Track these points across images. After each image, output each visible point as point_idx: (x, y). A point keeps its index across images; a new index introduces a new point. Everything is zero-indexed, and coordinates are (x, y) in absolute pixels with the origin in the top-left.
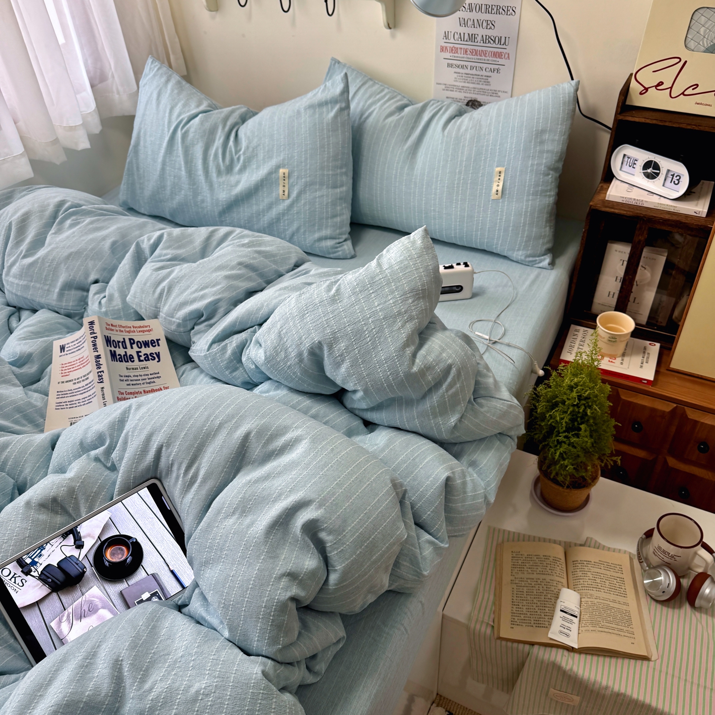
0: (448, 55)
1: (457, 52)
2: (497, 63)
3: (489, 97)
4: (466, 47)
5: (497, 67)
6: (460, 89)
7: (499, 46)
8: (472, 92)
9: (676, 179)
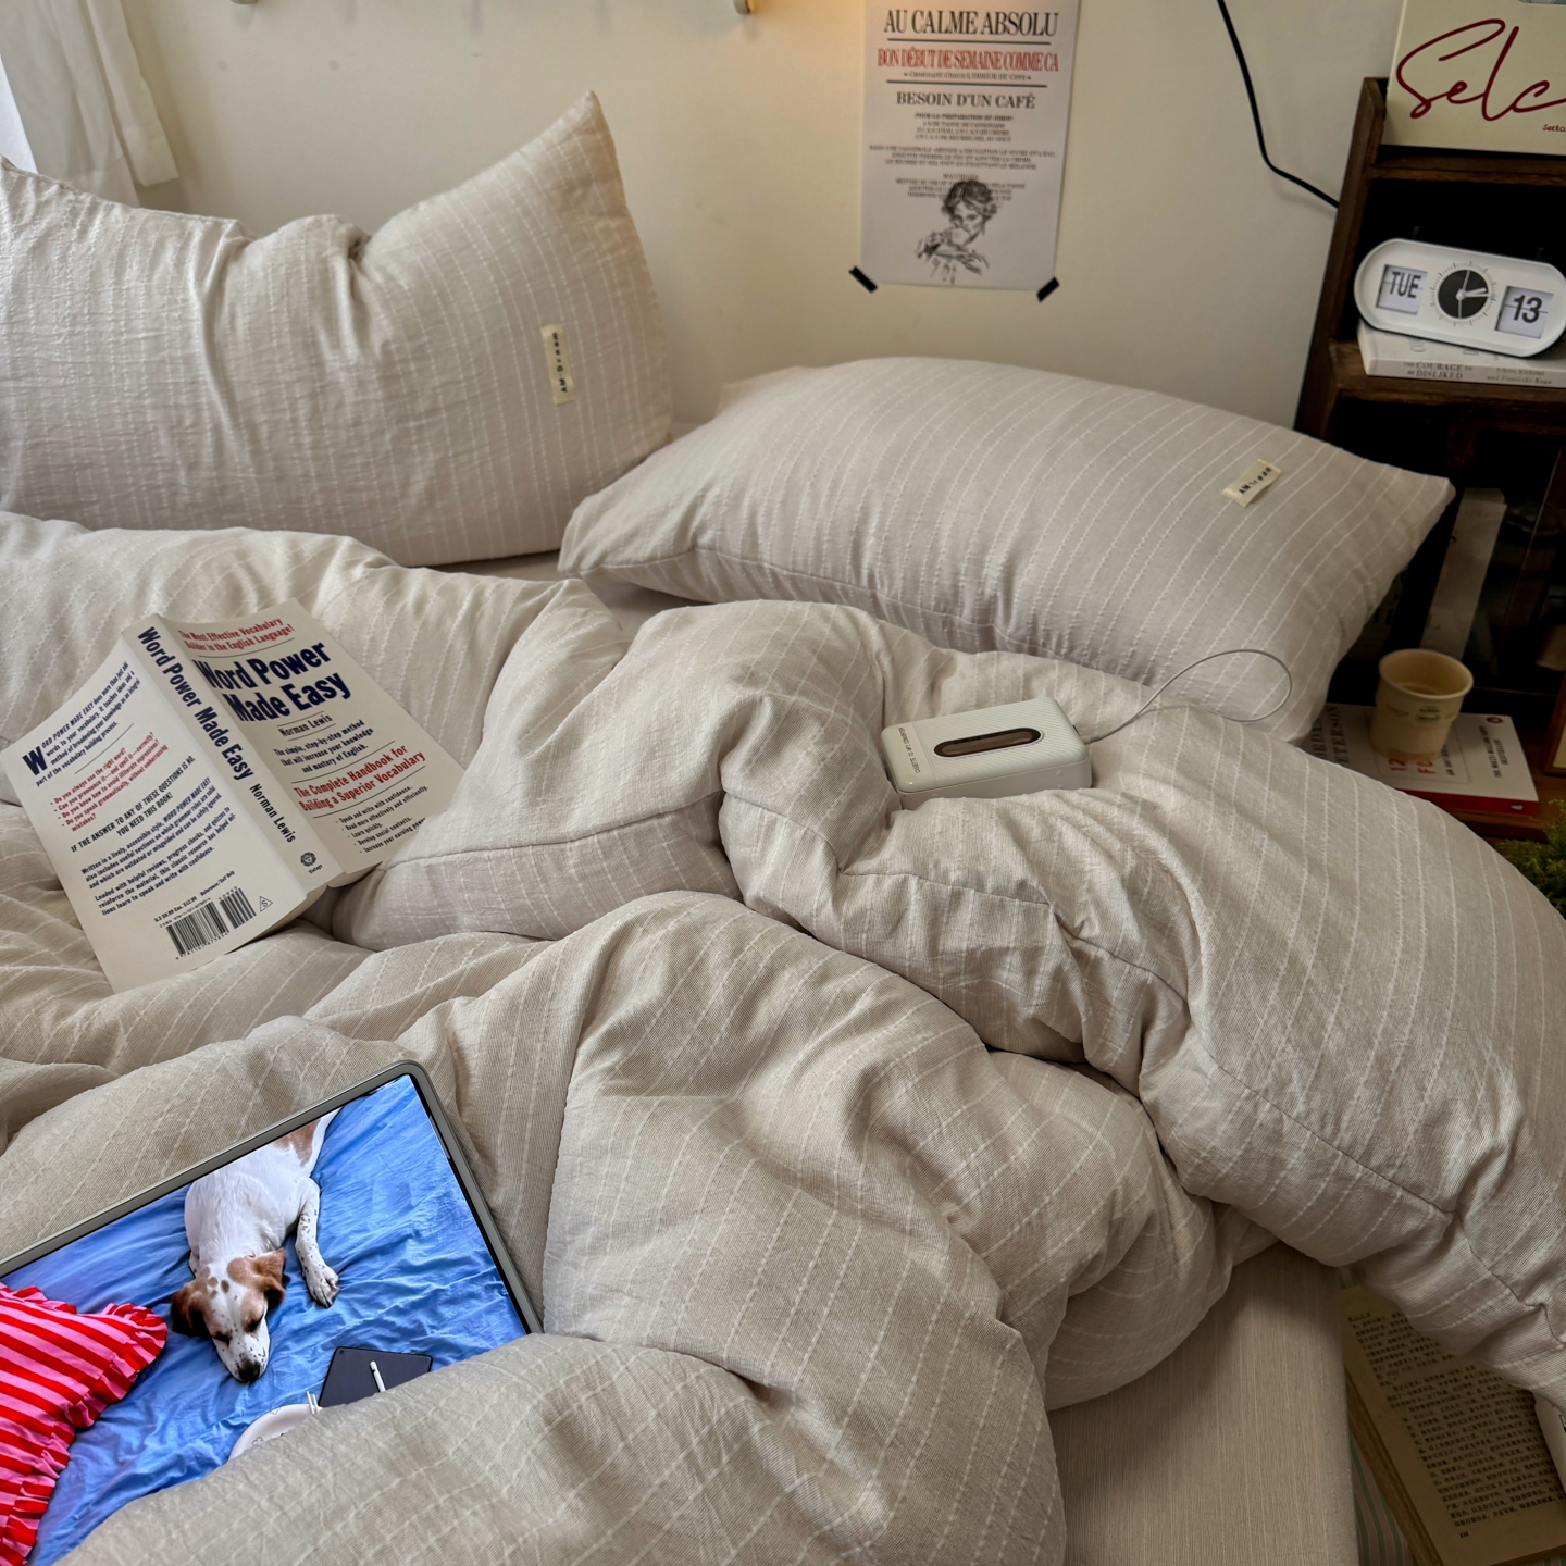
0: (897, 71)
1: (922, 62)
2: (1027, 82)
3: (1008, 170)
4: (944, 47)
5: (1025, 92)
6: (933, 157)
7: (1031, 38)
8: (964, 161)
9: (1529, 308)
